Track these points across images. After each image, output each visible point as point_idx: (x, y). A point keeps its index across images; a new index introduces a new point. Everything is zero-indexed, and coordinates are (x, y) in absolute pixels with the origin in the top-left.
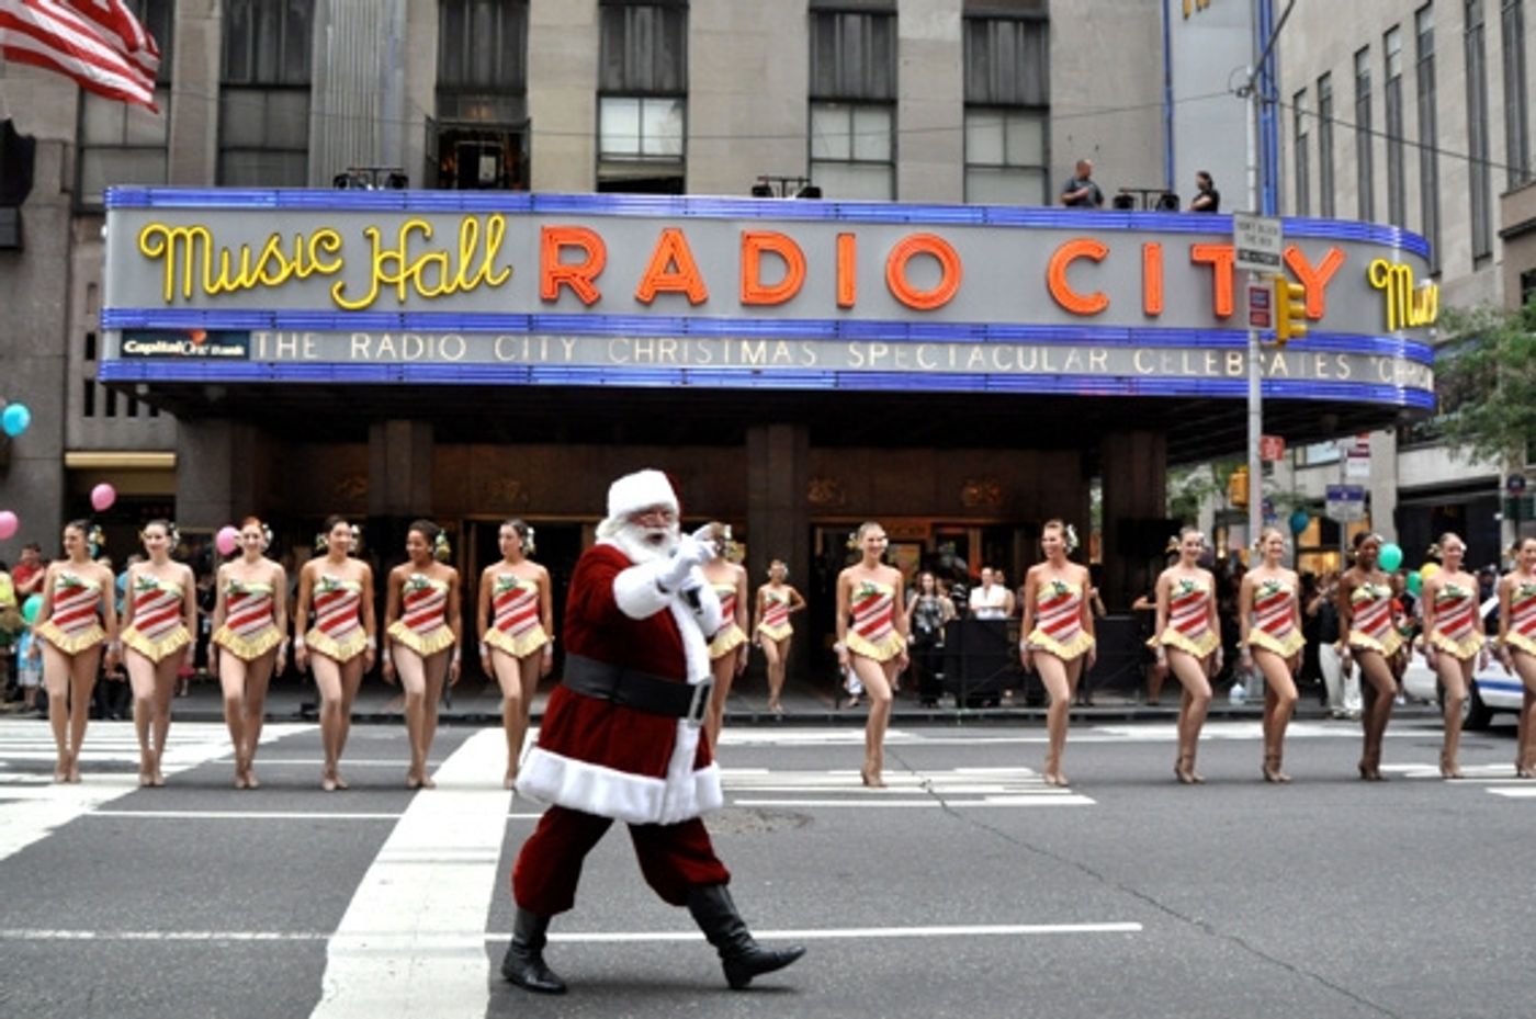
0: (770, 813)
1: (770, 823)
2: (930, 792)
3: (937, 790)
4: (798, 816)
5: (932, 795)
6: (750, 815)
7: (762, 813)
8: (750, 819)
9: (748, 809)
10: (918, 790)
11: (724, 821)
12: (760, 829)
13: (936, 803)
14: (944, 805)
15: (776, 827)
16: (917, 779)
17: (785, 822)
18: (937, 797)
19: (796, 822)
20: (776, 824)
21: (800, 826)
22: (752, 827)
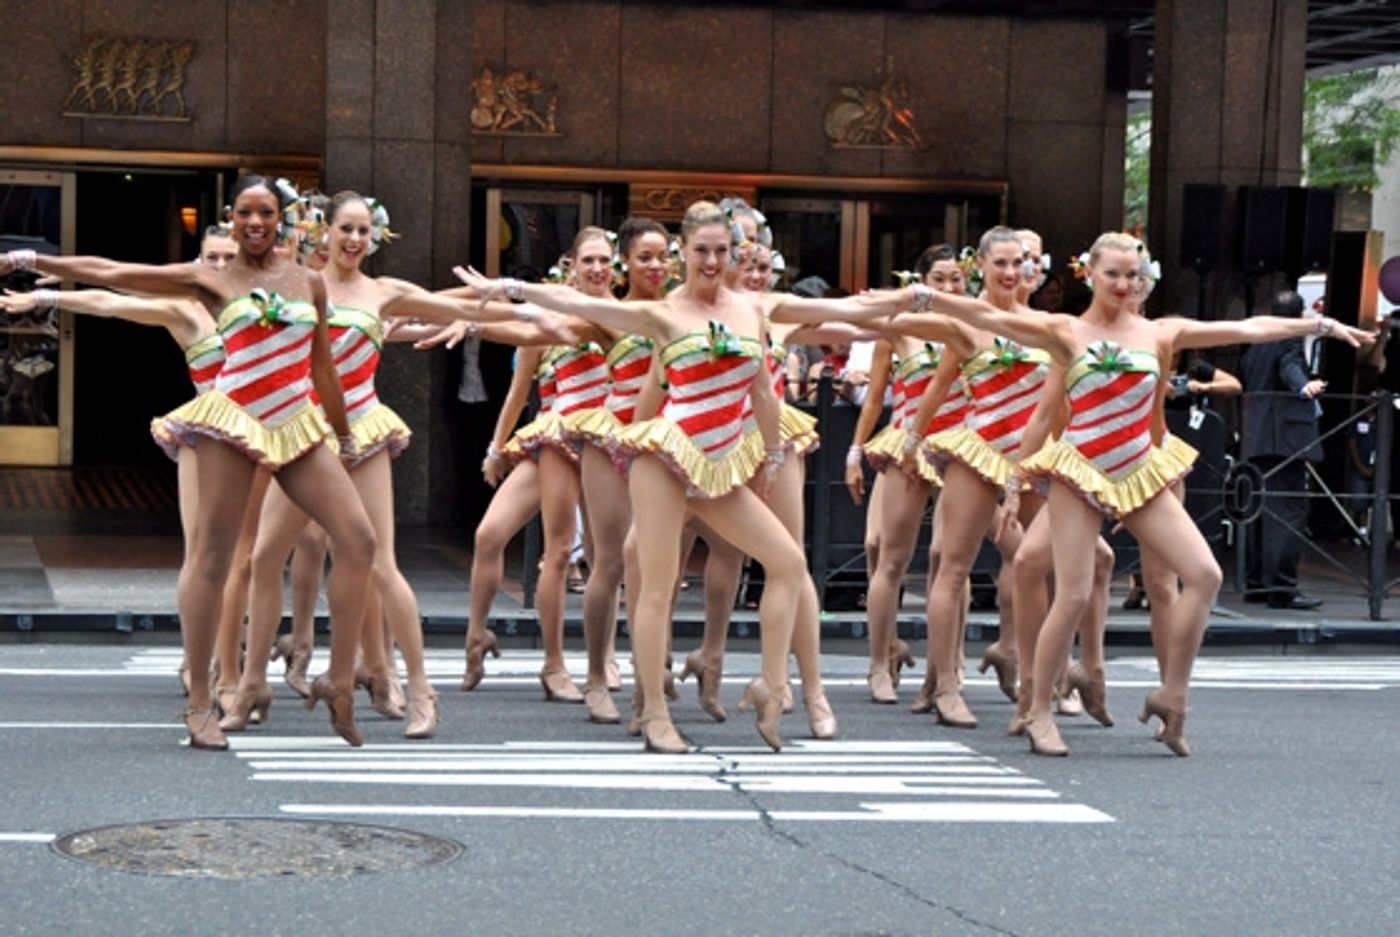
0: (361, 832)
1: (360, 856)
2: (736, 786)
3: (751, 785)
4: (427, 839)
5: (740, 797)
6: (316, 838)
7: (344, 832)
8: (317, 847)
9: (313, 823)
10: (710, 784)
11: (255, 851)
12: (339, 869)
13: (754, 815)
14: (766, 818)
15: (376, 864)
16: (709, 763)
17: (396, 852)
18: (754, 800)
19: (423, 854)
20: (376, 858)
21: (432, 862)
22: (319, 862)
